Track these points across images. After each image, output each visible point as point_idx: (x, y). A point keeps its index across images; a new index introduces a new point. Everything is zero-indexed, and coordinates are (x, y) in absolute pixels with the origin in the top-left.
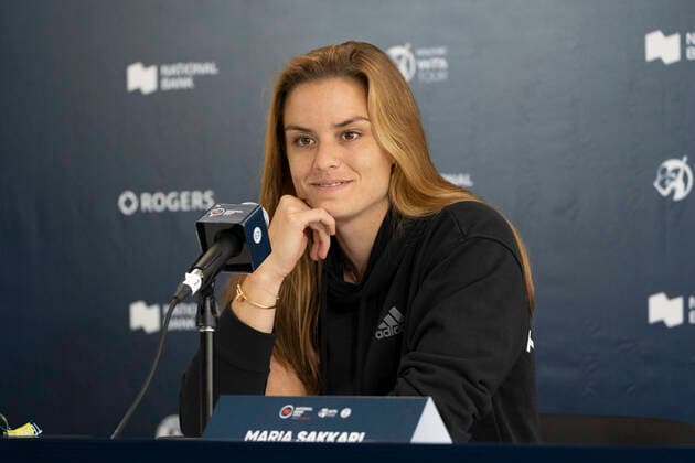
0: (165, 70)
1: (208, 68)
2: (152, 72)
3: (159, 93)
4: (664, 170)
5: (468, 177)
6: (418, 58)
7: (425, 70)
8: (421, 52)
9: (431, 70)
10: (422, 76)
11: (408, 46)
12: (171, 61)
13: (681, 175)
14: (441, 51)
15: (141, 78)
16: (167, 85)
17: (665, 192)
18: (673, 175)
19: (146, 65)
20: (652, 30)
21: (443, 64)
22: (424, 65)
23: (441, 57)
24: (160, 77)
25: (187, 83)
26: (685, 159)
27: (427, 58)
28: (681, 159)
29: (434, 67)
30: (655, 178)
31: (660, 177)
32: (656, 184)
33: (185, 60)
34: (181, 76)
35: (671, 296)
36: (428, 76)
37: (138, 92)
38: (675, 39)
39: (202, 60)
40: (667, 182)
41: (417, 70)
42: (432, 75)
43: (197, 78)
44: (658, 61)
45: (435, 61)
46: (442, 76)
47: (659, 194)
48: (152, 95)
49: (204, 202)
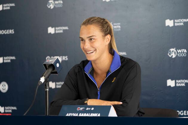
0: (57, 28)
1: (66, 28)
2: (53, 29)
3: (55, 34)
4: (170, 51)
5: (125, 53)
6: (114, 25)
7: (115, 28)
8: (115, 24)
9: (117, 28)
12: (58, 26)
13: (174, 52)
14: (119, 24)
15: (51, 30)
16: (57, 32)
17: (170, 56)
18: (172, 52)
19: (52, 27)
20: (167, 19)
21: (119, 27)
24: (55, 30)
25: (62, 31)
26: (175, 48)
27: (116, 25)
28: (174, 48)
29: (118, 27)
30: (168, 53)
31: (169, 53)
32: (168, 54)
33: (61, 26)
34: (60, 30)
35: (172, 80)
36: (116, 30)
38: (172, 21)
39: (65, 26)
40: (171, 54)
42: (117, 29)
43: (64, 30)
44: (168, 26)
45: (118, 26)
46: (119, 30)
47: (169, 56)
48: (53, 34)
49: (65, 59)
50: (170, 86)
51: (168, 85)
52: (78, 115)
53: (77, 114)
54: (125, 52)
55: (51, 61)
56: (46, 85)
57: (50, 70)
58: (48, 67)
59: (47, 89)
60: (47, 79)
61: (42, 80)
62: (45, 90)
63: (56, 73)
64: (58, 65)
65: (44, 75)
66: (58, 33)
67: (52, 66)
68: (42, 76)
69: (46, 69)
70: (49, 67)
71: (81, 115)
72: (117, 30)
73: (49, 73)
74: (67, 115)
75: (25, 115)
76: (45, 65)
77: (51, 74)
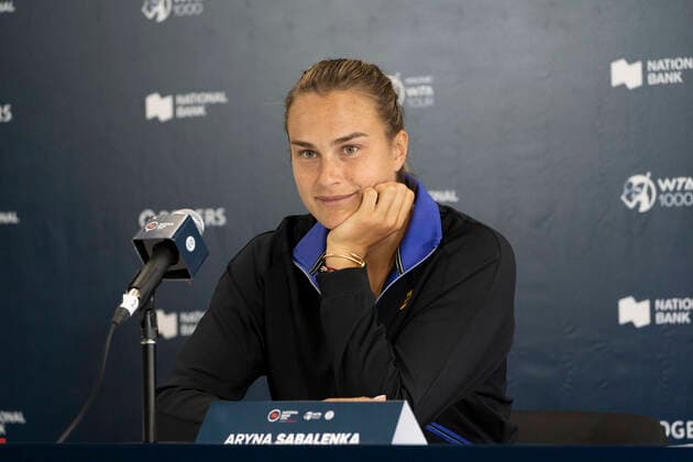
0: (181, 99)
1: (219, 98)
2: (168, 101)
3: (175, 120)
5: (453, 193)
6: (407, 86)
7: (414, 97)
8: (410, 81)
9: (419, 97)
10: (411, 103)
11: (398, 75)
12: (185, 92)
13: (645, 189)
14: (428, 79)
15: (159, 107)
16: (182, 113)
17: (631, 205)
18: (638, 190)
19: (163, 95)
20: (617, 58)
21: (429, 91)
22: (412, 92)
23: (427, 85)
24: (175, 106)
25: (200, 111)
26: (649, 174)
27: (415, 86)
28: (645, 174)
29: (421, 93)
30: (621, 192)
31: (626, 191)
32: (623, 198)
33: (198, 91)
34: (194, 105)
35: (638, 300)
36: (417, 103)
37: (156, 119)
38: (638, 66)
39: (213, 90)
40: (633, 196)
41: (407, 96)
42: (420, 102)
43: (209, 107)
44: (623, 86)
45: (423, 88)
46: (429, 102)
48: (168, 123)
49: (217, 219)
50: (630, 325)
51: (623, 319)
52: (274, 439)
53: (269, 436)
54: (450, 190)
55: (162, 226)
56: (144, 324)
57: (160, 264)
58: (150, 253)
59: (146, 338)
60: (150, 298)
61: (130, 302)
62: (143, 343)
63: (184, 274)
64: (191, 244)
65: (136, 284)
66: (187, 119)
67: (170, 248)
68: (129, 289)
69: (146, 259)
70: (154, 249)
71: (282, 440)
73: (157, 274)
74: (230, 440)
75: (61, 440)
76: (139, 243)
77: (164, 280)
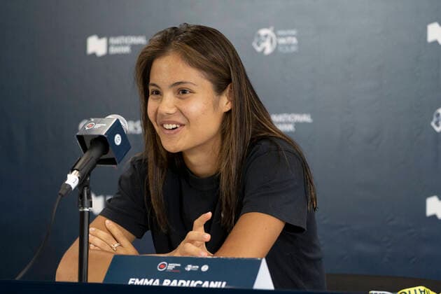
0: (113, 41)
1: (141, 40)
2: (103, 41)
4: (438, 114)
5: (309, 116)
6: (278, 36)
7: (283, 45)
8: (281, 33)
9: (287, 45)
10: (280, 49)
11: (272, 28)
12: (116, 35)
14: (293, 32)
16: (113, 50)
17: (438, 130)
19: (100, 37)
20: (432, 22)
21: (294, 41)
22: (282, 41)
23: (293, 36)
24: (109, 46)
25: (126, 50)
27: (284, 37)
29: (289, 42)
31: (435, 119)
32: (433, 124)
34: (122, 45)
36: (285, 49)
37: (94, 54)
39: (136, 34)
40: (439, 123)
41: (278, 44)
42: (287, 48)
43: (133, 46)
44: (435, 42)
45: (289, 39)
46: (294, 49)
47: (435, 131)
49: (136, 129)
50: (434, 217)
51: (429, 213)
54: (307, 113)
55: (97, 126)
56: (82, 196)
57: (95, 153)
58: (88, 145)
59: (84, 208)
60: (87, 177)
61: (73, 180)
62: (81, 210)
63: (112, 161)
64: (118, 140)
65: (77, 167)
67: (103, 142)
68: (72, 170)
69: (85, 150)
70: (91, 143)
72: (287, 50)
73: (93, 161)
75: (17, 279)
76: (81, 138)
77: (98, 165)
